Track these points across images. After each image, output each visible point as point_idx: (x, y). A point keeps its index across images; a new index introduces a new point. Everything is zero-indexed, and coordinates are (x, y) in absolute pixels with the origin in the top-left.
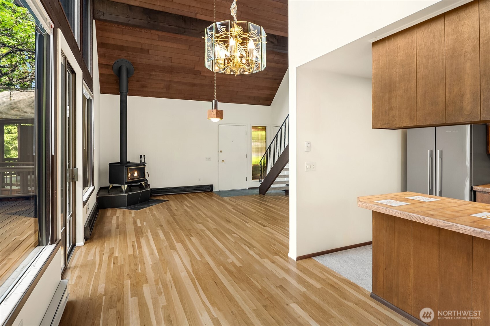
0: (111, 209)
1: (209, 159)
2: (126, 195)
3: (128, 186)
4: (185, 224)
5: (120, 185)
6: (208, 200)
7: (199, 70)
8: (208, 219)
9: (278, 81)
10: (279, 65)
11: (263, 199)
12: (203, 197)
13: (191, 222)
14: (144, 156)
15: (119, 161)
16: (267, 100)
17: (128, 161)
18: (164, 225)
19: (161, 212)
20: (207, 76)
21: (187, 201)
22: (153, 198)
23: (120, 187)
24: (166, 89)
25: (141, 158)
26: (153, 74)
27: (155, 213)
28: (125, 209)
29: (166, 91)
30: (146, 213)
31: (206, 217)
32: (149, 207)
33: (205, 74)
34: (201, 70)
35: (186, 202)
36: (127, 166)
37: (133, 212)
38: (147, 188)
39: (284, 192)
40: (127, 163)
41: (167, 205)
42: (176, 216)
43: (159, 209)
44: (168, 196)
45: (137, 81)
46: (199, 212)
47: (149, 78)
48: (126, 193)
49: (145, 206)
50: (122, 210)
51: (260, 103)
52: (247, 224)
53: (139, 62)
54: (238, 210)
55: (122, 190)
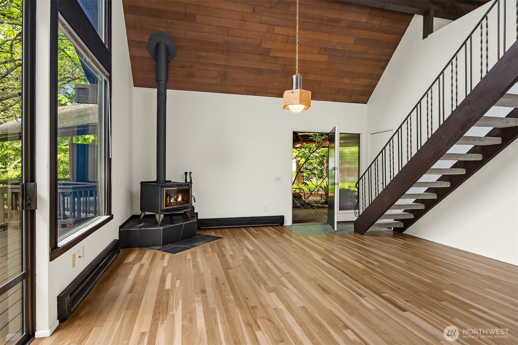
0: (139, 249)
1: (278, 179)
2: (161, 229)
3: (165, 215)
4: (245, 291)
5: (155, 214)
6: (280, 239)
7: (268, 47)
8: (284, 279)
9: (383, 63)
10: (388, 36)
11: (363, 241)
12: (270, 234)
13: (256, 284)
14: (190, 173)
15: (154, 179)
16: (362, 95)
17: (167, 179)
18: (210, 291)
19: (208, 259)
20: (278, 57)
21: (248, 239)
22: (201, 232)
23: (154, 216)
24: (220, 79)
25: (186, 176)
26: (203, 54)
27: (199, 260)
28: (159, 250)
29: (221, 81)
30: (186, 259)
31: (281, 275)
32: (193, 249)
33: (276, 54)
34: (270, 48)
35: (246, 242)
36: (163, 187)
37: (167, 256)
38: (194, 218)
39: (390, 230)
40: (165, 183)
41: (219, 246)
42: (231, 268)
43: (207, 252)
44: (223, 231)
45: (182, 67)
46: (268, 262)
47: (197, 61)
48: (161, 226)
49: (187, 246)
50: (153, 251)
51: (352, 99)
52: (362, 300)
53: (182, 37)
54: (331, 262)
55: (157, 220)
